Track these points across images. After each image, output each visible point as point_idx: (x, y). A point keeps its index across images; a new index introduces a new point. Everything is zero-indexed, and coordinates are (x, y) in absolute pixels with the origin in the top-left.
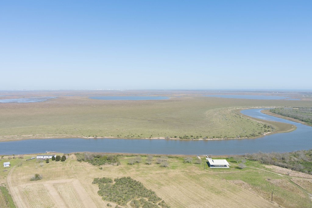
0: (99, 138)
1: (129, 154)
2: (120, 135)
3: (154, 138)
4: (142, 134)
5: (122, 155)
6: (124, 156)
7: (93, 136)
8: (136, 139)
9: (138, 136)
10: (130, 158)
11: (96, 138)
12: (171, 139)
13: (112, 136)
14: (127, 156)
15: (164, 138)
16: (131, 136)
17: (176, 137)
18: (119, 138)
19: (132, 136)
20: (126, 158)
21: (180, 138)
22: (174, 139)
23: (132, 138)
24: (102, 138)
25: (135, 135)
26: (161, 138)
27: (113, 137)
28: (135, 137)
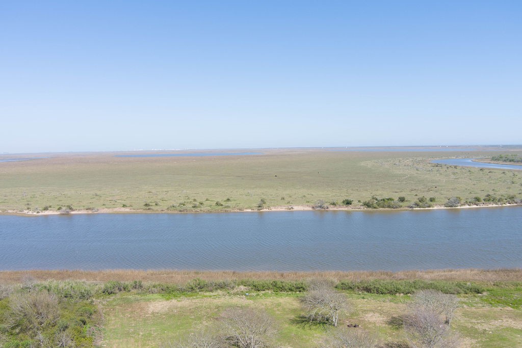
0: (80, 212)
1: (181, 277)
2: (154, 204)
3: (273, 210)
4: (228, 200)
5: (138, 286)
6: (149, 291)
7: (59, 209)
8: (210, 212)
9: (217, 204)
10: (185, 302)
11: (67, 214)
12: (332, 208)
13: (124, 206)
14: (168, 291)
15: (310, 209)
16: (191, 206)
17: (348, 203)
18: (149, 212)
19: (197, 204)
20: (159, 305)
21: (367, 205)
22: (343, 209)
23: (194, 210)
24: (90, 212)
25: (206, 203)
26: (296, 208)
27: (127, 210)
28: (204, 208)
